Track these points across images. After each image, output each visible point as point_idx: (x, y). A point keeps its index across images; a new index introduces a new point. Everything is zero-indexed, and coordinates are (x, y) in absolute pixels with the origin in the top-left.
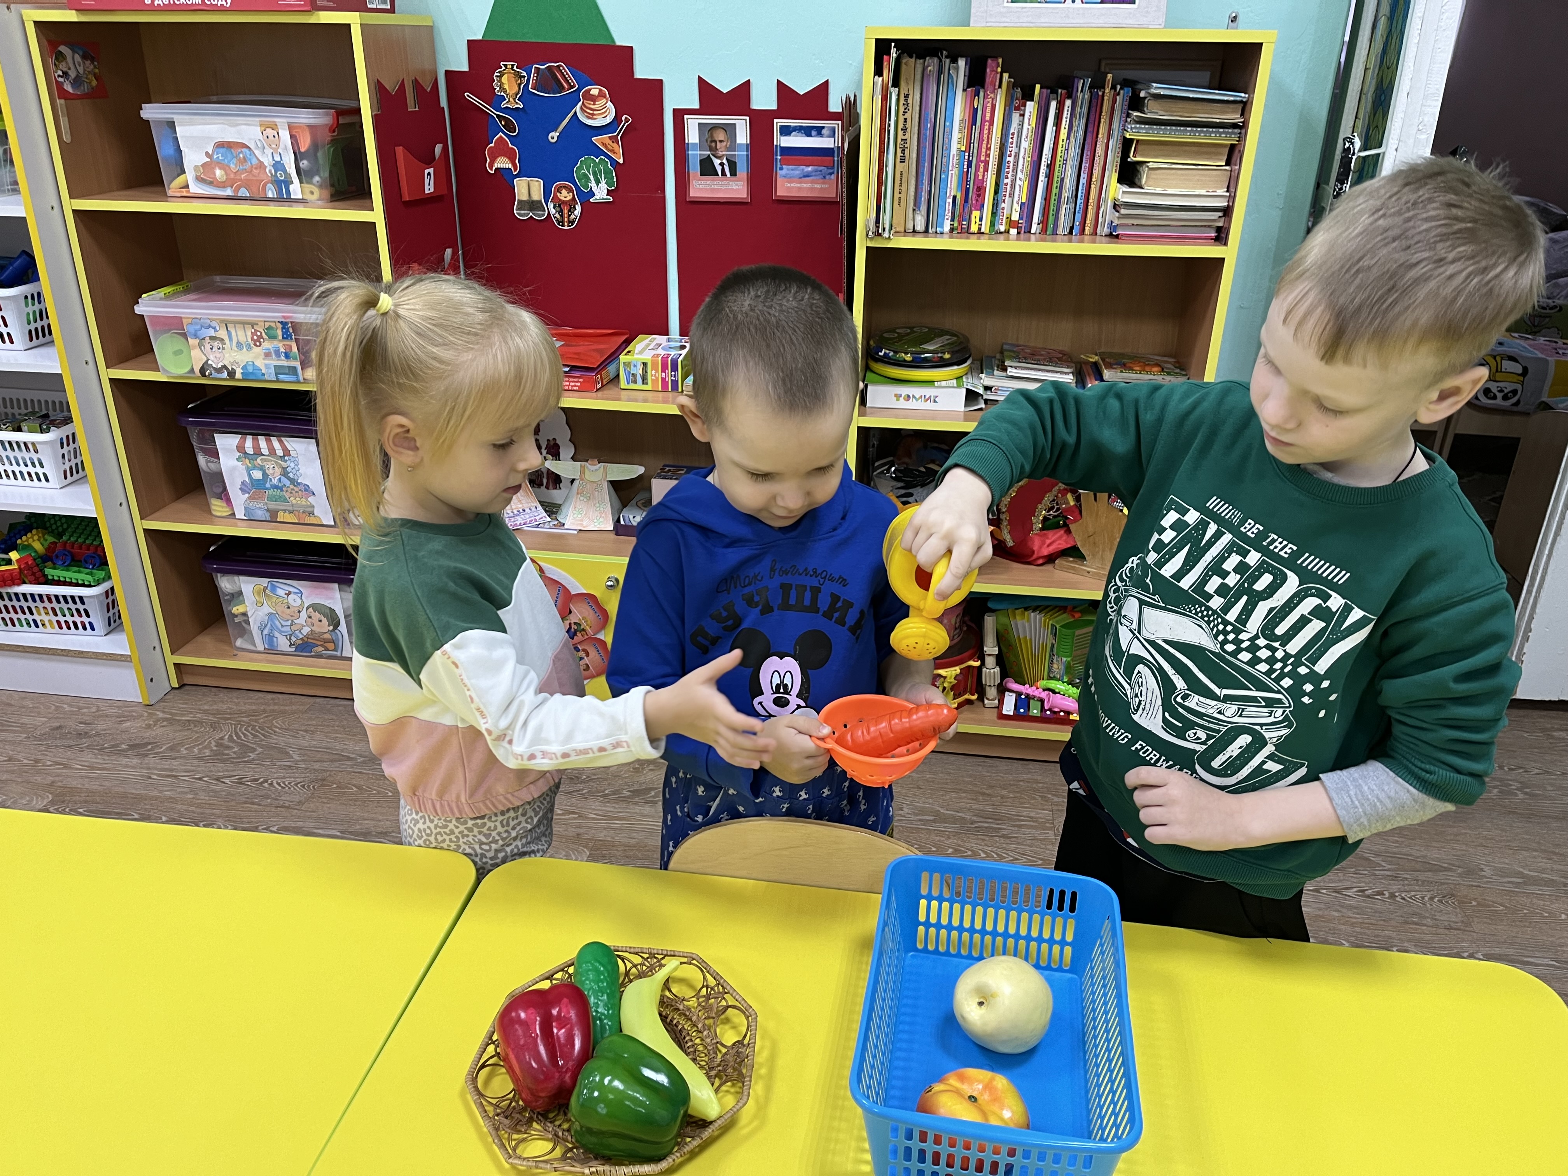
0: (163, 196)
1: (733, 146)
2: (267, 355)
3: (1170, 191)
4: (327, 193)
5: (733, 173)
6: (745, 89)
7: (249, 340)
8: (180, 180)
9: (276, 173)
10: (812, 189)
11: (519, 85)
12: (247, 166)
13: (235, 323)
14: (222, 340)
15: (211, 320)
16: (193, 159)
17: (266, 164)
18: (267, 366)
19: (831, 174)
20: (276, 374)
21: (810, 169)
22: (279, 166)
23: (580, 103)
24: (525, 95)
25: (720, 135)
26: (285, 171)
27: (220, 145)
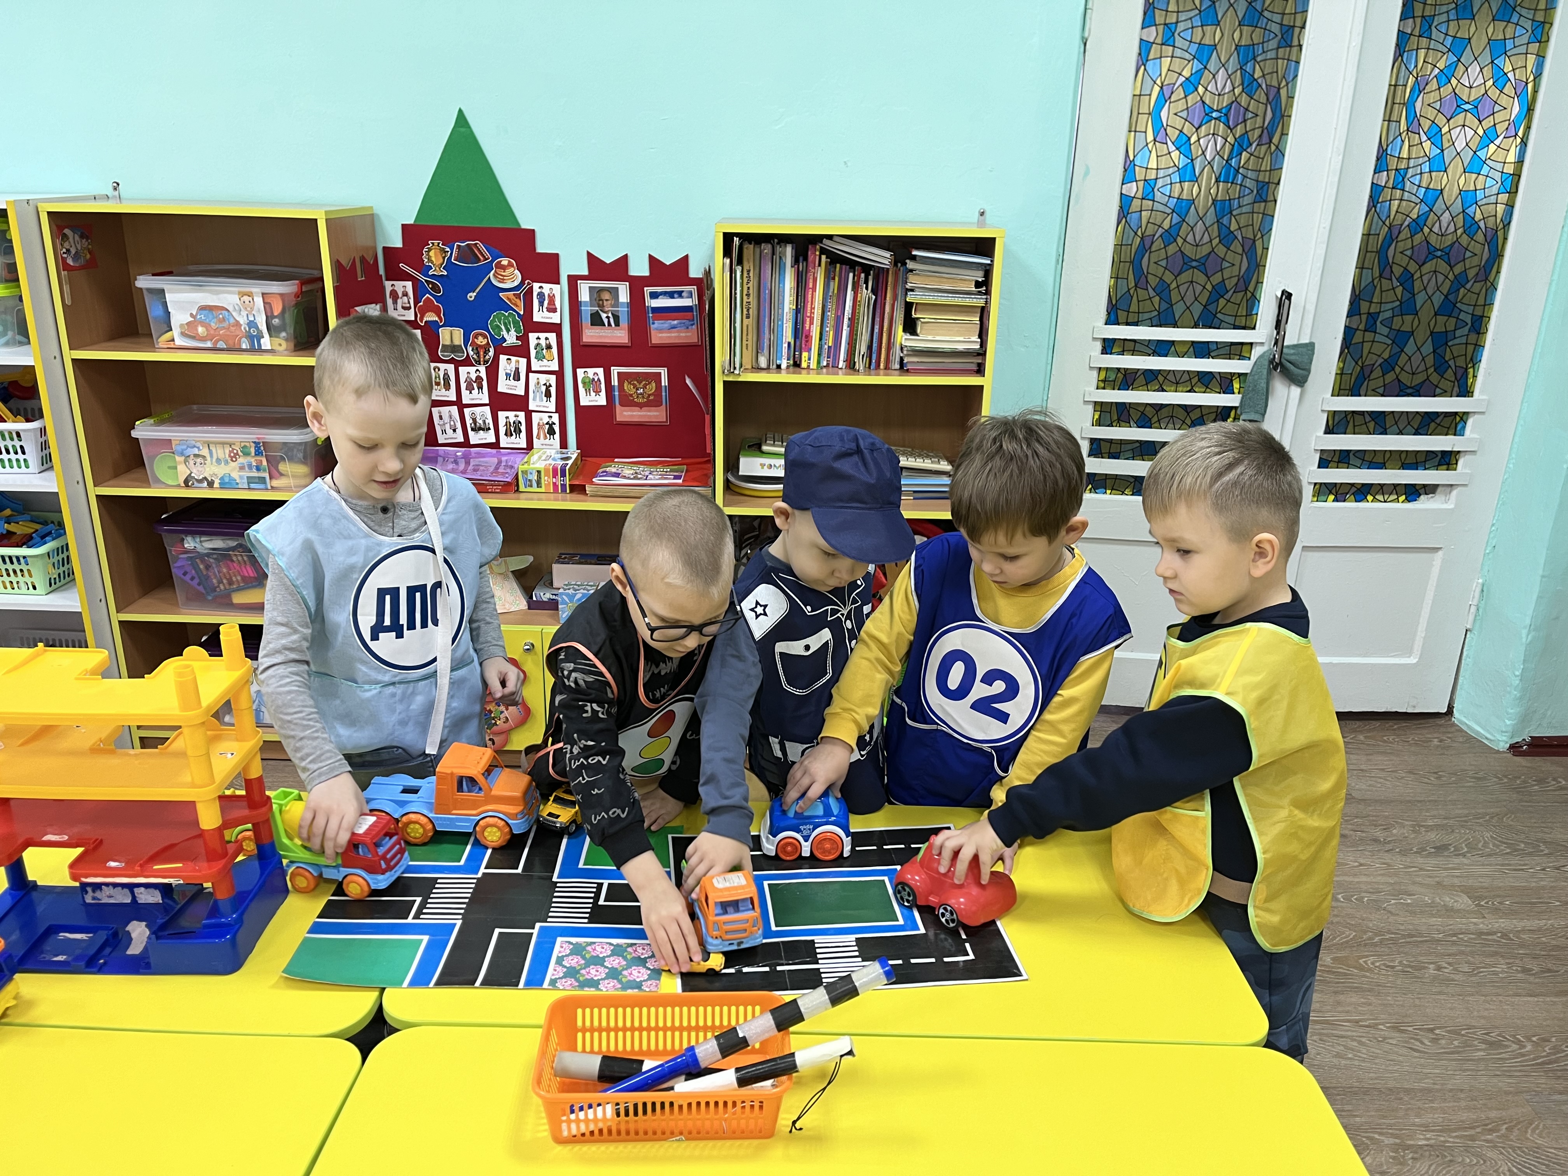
0: (152, 347)
1: (617, 303)
2: (242, 468)
3: (938, 338)
4: (292, 345)
5: (617, 324)
6: (623, 261)
7: (227, 456)
8: (168, 336)
9: (250, 329)
10: (679, 337)
11: (444, 258)
12: (225, 325)
13: (216, 443)
14: (204, 457)
15: (196, 441)
16: (179, 318)
17: (242, 322)
18: (241, 477)
19: (692, 325)
20: (249, 483)
21: (675, 322)
22: (253, 325)
23: (493, 272)
24: (449, 266)
25: (606, 296)
26: (257, 328)
27: (202, 308)
